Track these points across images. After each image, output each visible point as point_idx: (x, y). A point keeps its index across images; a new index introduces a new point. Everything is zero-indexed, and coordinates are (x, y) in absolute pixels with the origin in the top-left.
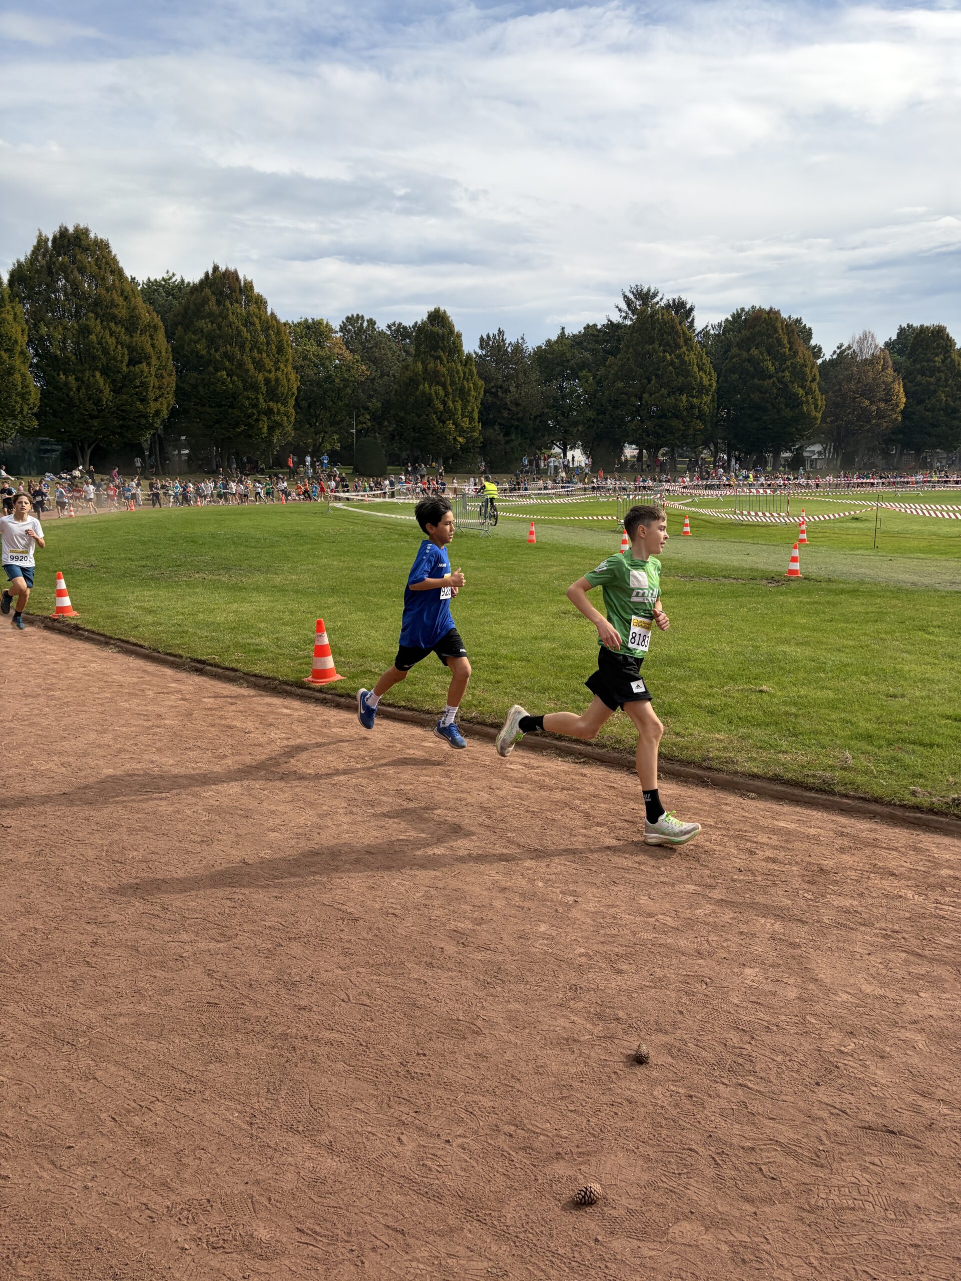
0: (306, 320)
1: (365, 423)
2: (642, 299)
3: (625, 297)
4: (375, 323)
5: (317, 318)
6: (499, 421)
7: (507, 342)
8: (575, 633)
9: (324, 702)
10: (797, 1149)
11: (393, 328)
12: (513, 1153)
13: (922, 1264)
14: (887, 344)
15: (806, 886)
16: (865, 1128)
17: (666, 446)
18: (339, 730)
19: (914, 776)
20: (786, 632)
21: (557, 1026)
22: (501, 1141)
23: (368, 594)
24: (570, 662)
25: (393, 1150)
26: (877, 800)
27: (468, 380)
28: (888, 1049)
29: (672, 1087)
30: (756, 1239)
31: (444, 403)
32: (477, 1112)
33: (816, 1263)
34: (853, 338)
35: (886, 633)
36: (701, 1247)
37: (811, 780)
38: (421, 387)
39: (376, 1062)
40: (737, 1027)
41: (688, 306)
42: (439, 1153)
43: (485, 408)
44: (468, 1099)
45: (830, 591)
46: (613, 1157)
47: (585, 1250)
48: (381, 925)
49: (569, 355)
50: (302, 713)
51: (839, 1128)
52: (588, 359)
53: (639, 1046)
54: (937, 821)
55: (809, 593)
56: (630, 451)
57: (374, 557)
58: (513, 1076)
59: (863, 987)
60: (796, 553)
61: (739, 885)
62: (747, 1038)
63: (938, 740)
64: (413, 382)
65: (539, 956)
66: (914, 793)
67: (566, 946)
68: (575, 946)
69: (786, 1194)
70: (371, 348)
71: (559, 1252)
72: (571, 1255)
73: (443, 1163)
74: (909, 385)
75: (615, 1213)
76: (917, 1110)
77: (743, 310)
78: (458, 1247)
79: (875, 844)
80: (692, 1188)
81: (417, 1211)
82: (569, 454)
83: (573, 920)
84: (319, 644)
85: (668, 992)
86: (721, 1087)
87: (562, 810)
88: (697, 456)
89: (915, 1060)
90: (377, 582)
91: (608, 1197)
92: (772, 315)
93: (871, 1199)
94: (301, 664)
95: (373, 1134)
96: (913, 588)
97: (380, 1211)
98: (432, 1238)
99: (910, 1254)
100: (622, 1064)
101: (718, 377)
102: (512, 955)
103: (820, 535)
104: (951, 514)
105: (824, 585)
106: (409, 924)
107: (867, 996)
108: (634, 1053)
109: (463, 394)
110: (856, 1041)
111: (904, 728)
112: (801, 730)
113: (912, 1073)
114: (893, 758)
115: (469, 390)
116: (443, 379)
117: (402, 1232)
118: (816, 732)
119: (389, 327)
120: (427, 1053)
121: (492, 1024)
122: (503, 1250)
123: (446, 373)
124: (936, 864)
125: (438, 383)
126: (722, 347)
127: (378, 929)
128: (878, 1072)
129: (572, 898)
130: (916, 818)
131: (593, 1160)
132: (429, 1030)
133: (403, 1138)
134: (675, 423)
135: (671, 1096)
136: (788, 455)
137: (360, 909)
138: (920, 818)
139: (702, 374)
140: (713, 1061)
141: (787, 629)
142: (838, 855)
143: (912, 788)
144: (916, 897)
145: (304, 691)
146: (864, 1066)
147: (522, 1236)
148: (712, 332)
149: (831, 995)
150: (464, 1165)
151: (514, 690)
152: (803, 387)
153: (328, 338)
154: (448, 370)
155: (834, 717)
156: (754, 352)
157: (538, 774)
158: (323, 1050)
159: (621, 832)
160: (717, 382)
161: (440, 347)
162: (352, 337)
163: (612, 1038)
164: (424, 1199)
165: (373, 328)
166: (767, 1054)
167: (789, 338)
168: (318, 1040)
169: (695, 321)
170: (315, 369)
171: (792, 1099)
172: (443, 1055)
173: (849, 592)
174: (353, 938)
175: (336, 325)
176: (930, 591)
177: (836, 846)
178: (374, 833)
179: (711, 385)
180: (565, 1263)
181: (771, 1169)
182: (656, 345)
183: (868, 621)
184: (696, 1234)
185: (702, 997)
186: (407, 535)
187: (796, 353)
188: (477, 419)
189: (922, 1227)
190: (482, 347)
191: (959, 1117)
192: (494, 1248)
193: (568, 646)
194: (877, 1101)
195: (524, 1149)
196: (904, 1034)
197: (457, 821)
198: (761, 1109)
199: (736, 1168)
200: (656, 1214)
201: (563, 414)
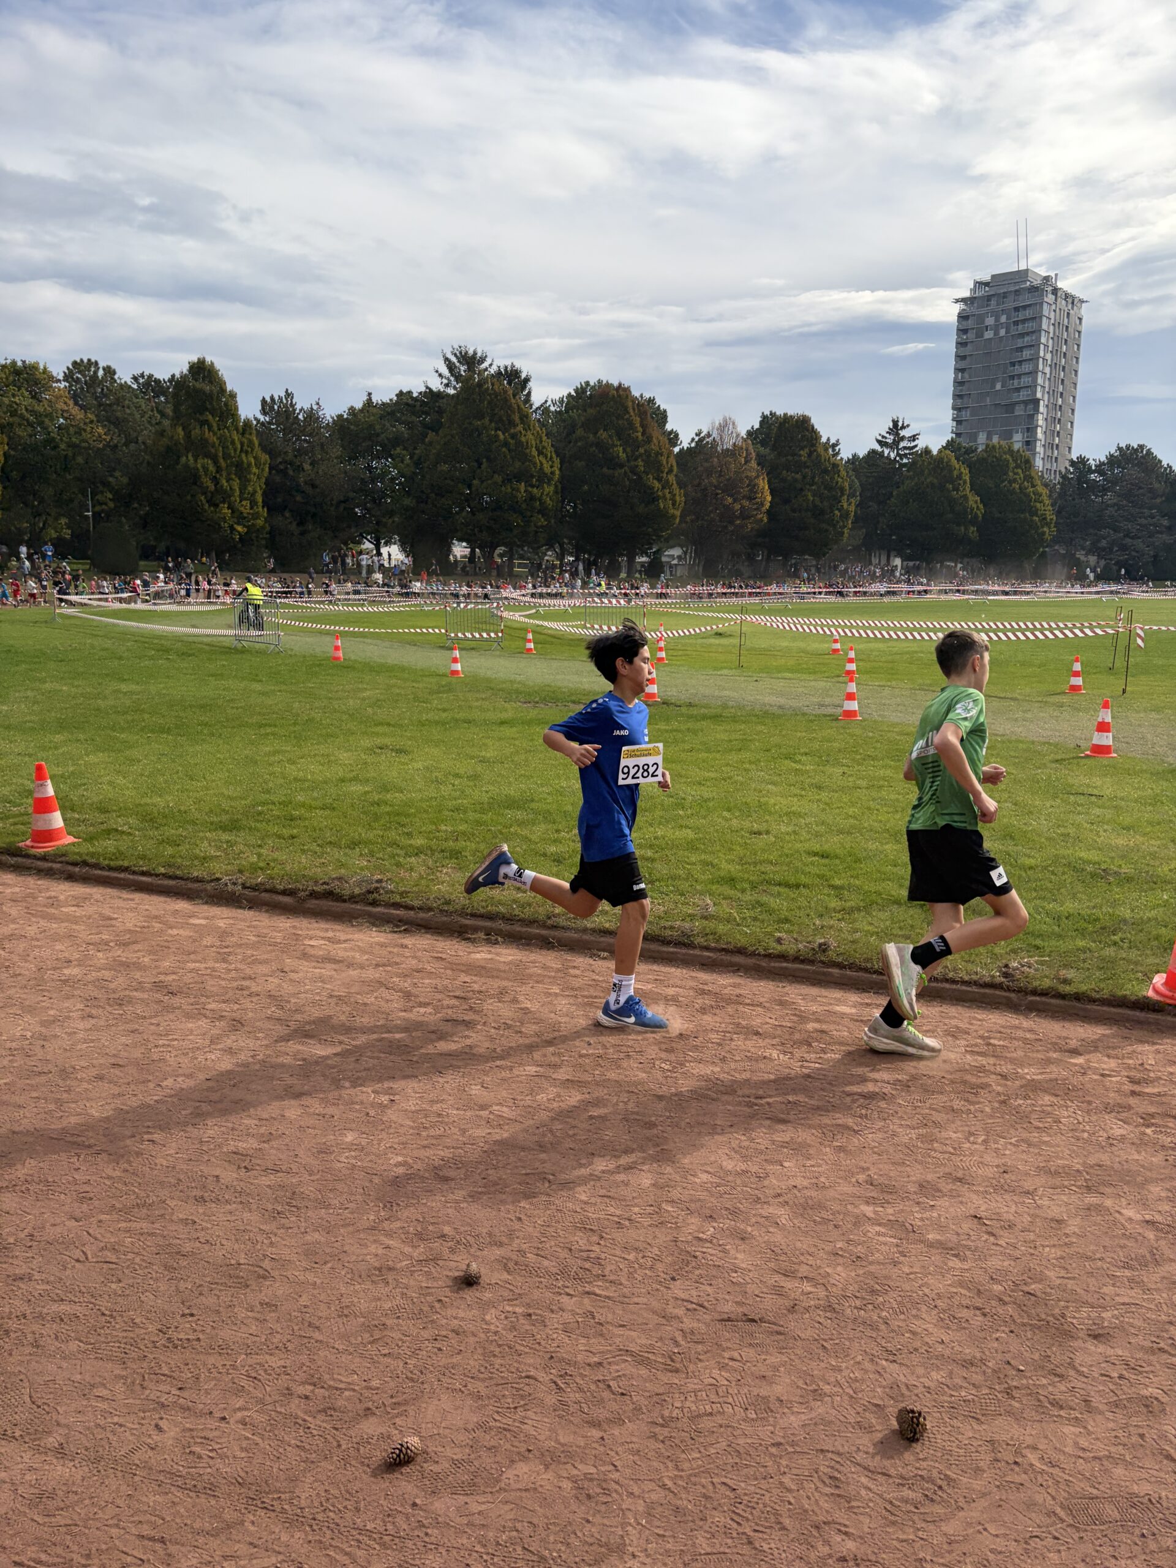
0: (14, 363)
1: (106, 504)
2: (467, 363)
3: (447, 359)
4: (114, 373)
5: (30, 360)
6: (290, 506)
7: (298, 407)
8: (395, 774)
9: (49, 874)
10: (650, 1356)
11: (141, 381)
12: (310, 1419)
13: (784, 1463)
14: (749, 433)
15: (663, 1055)
16: (724, 1320)
17: (504, 545)
18: (73, 909)
19: (779, 921)
21: (369, 1254)
22: (295, 1406)
23: (113, 729)
24: (388, 809)
25: (149, 1441)
26: (740, 951)
27: (247, 452)
28: (749, 1229)
29: (508, 1308)
30: (603, 1469)
31: (215, 481)
32: (263, 1376)
33: (670, 1484)
34: (713, 423)
35: (750, 763)
36: (540, 1489)
37: (668, 933)
38: (183, 459)
39: (125, 1334)
40: (584, 1227)
41: (523, 376)
42: (211, 1435)
43: (271, 491)
44: (250, 1361)
45: (690, 717)
46: (435, 1402)
47: (400, 1520)
49: (377, 427)
50: (17, 889)
51: (695, 1325)
52: (402, 433)
53: (468, 1265)
54: (805, 970)
55: (667, 720)
56: (460, 551)
57: (121, 680)
58: (310, 1325)
59: (724, 1164)
61: (587, 1061)
62: (595, 1238)
63: (804, 879)
64: (171, 453)
65: (345, 1172)
66: (779, 941)
67: (378, 1156)
68: (390, 1155)
69: (638, 1409)
70: (110, 405)
71: (369, 1528)
72: (382, 1529)
73: (217, 1447)
74: (773, 481)
75: (436, 1468)
76: (778, 1291)
77: (587, 383)
78: (237, 1545)
79: (738, 1000)
80: (530, 1422)
81: (182, 1510)
82: (384, 551)
83: (388, 1124)
84: (40, 796)
85: (504, 1197)
86: (565, 1299)
87: (376, 991)
88: (540, 558)
89: (778, 1237)
90: (125, 713)
91: (429, 1450)
92: (621, 392)
93: (730, 1400)
94: (15, 824)
95: (121, 1426)
96: (780, 712)
97: (132, 1519)
98: (201, 1540)
99: (772, 1455)
100: (447, 1289)
101: (561, 463)
102: (310, 1175)
103: (680, 653)
104: (819, 629)
106: (172, 1151)
107: (728, 1173)
108: (462, 1274)
109: (241, 470)
110: (715, 1224)
111: (769, 868)
112: (658, 875)
113: (774, 1251)
114: (758, 902)
115: (249, 465)
116: (213, 451)
117: (162, 1541)
118: (674, 878)
119: (135, 378)
120: (195, 1312)
121: (284, 1264)
122: (296, 1540)
123: (217, 442)
124: (803, 1018)
125: (207, 456)
126: (565, 428)
127: (130, 1162)
128: (738, 1256)
129: (387, 1097)
130: (782, 968)
131: (411, 1410)
132: (198, 1282)
133: (163, 1424)
134: (513, 517)
135: (506, 1318)
136: (644, 559)
137: (106, 1141)
138: (786, 968)
139: (541, 458)
140: (555, 1270)
142: (699, 1016)
143: (778, 934)
144: (781, 1056)
145: (20, 860)
146: (725, 1251)
147: (320, 1517)
148: (552, 409)
149: (689, 1177)
150: (244, 1444)
151: (314, 847)
152: (659, 480)
153: (48, 388)
154: (219, 439)
155: (693, 859)
156: (603, 435)
157: (345, 949)
158: (50, 1329)
159: (450, 1011)
160: (560, 469)
161: (207, 409)
162: (82, 389)
163: (435, 1259)
164: (191, 1494)
165: (113, 378)
166: (618, 1253)
167: (641, 421)
168: (41, 1316)
169: (532, 394)
170: (29, 429)
171: (645, 1300)
172: (218, 1312)
173: (711, 718)
174: (94, 1178)
175: (58, 370)
176: (797, 713)
177: (697, 1006)
178: (123, 1040)
179: (553, 473)
180: (375, 1540)
181: (621, 1384)
182: (487, 421)
183: (731, 750)
184: (534, 1475)
185: (543, 1197)
186: (167, 651)
187: (649, 440)
188: (260, 503)
189: (783, 1422)
190: (264, 412)
191: (822, 1293)
192: (284, 1537)
193: (385, 788)
194: (737, 1289)
195: (324, 1411)
196: (766, 1210)
197: (237, 1015)
198: (610, 1317)
199: (581, 1390)
200: (487, 1460)
201: (374, 501)
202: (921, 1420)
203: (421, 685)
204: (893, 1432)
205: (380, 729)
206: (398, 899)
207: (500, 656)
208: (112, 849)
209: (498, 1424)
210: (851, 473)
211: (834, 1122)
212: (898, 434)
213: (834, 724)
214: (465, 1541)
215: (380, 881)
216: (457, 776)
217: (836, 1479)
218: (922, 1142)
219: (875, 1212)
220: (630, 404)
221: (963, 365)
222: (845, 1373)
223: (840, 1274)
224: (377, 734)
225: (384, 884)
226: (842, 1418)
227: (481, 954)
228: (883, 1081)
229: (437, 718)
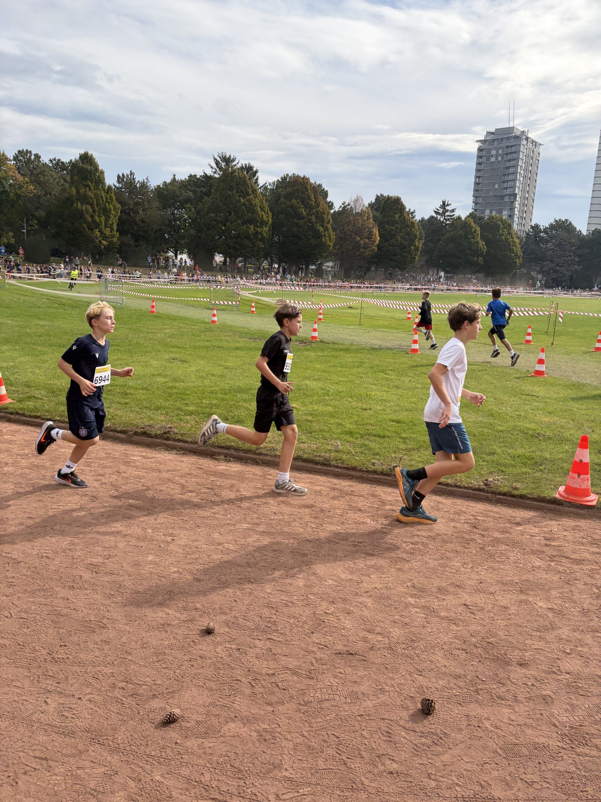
1: (33, 226)
2: (226, 162)
3: (215, 159)
4: (40, 157)
6: (131, 231)
7: (137, 180)
8: (180, 373)
10: (299, 670)
11: (54, 162)
12: (124, 699)
13: (364, 725)
14: (370, 205)
15: (313, 520)
16: (337, 654)
17: (242, 256)
18: (10, 437)
19: (374, 454)
20: (308, 373)
21: (157, 617)
22: (117, 693)
23: (34, 344)
24: (176, 391)
25: (41, 709)
26: (354, 469)
27: (109, 203)
28: (352, 608)
29: (228, 646)
30: (273, 726)
31: (92, 217)
32: (101, 677)
33: (306, 734)
34: (351, 198)
35: (363, 374)
36: (241, 736)
37: (318, 458)
38: (75, 205)
39: (30, 655)
40: (269, 606)
41: (255, 169)
42: (73, 706)
43: (121, 222)
44: (95, 670)
45: (334, 349)
46: (189, 692)
47: (168, 751)
48: (37, 565)
49: (178, 192)
51: (323, 656)
52: (190, 196)
53: (209, 624)
54: (386, 479)
55: (322, 350)
56: (219, 258)
57: (39, 319)
58: (126, 652)
59: (341, 575)
60: (316, 326)
61: (274, 522)
62: (274, 612)
63: (387, 433)
64: (69, 201)
65: (147, 575)
66: (373, 464)
67: (165, 568)
68: (171, 567)
69: (292, 697)
70: (37, 174)
71: (152, 754)
72: (159, 755)
73: (75, 712)
74: (381, 230)
75: (188, 725)
76: (365, 640)
77: (287, 175)
78: (85, 762)
79: (352, 493)
80: (237, 702)
82: (179, 257)
83: (170, 552)
85: (229, 589)
86: (257, 642)
87: (166, 484)
88: (260, 264)
89: (366, 613)
90: (40, 336)
91: (185, 716)
92: (304, 180)
93: (338, 693)
95: (27, 701)
96: (379, 348)
97: (31, 748)
98: (66, 759)
99: (358, 720)
100: (197, 636)
101: (273, 216)
102: (129, 576)
103: (330, 316)
104: (401, 306)
105: (331, 346)
106: (57, 563)
107: (342, 580)
108: (205, 628)
109: (106, 212)
110: (335, 606)
111: (370, 427)
112: (314, 429)
113: (364, 620)
114: (364, 444)
115: (110, 209)
116: (91, 201)
117: (46, 759)
118: (322, 431)
119: (51, 161)
120: (67, 644)
121: (114, 621)
122: (115, 760)
123: (93, 197)
124: (383, 503)
125: (88, 203)
126: (275, 197)
127: (35, 567)
128: (346, 622)
129: (170, 538)
130: (374, 478)
131: (176, 695)
132: (69, 629)
133: (48, 700)
134: (247, 242)
135: (227, 650)
136: (314, 267)
137: (22, 555)
138: (376, 478)
139: (262, 213)
140: (252, 627)
141: (309, 371)
142: (331, 501)
143: (373, 461)
144: (372, 522)
146: (339, 619)
147: (128, 748)
148: (269, 187)
149: (323, 582)
150: (90, 711)
151: (137, 409)
152: (323, 226)
153: (5, 164)
154: (94, 195)
155: (332, 422)
156: (294, 202)
157: (151, 462)
159: (204, 495)
160: (272, 219)
161: (88, 179)
162: (23, 165)
163: (192, 620)
164: (62, 736)
165: (39, 160)
166: (285, 619)
167: (314, 196)
169: (259, 179)
171: (298, 643)
172: (79, 645)
173: (344, 350)
174: (16, 575)
175: (10, 155)
176: (388, 349)
177: (331, 496)
179: (268, 220)
180: (155, 760)
181: (284, 684)
182: (235, 192)
183: (354, 367)
184: (238, 729)
185: (248, 590)
186: (64, 305)
187: (318, 205)
188: (115, 230)
189: (364, 705)
190: (119, 182)
191: (387, 641)
192: (109, 759)
193: (175, 380)
194: (344, 638)
195: (132, 695)
196: (361, 599)
197: (94, 494)
198: (280, 651)
199: (263, 687)
200: (214, 721)
201: (174, 231)
202: (433, 704)
203: (196, 327)
204: (419, 709)
205: (173, 349)
206: (180, 437)
207: (237, 314)
208: (31, 407)
209: (220, 703)
210: (420, 227)
211: (397, 556)
212: (445, 208)
213: (406, 355)
214: (201, 762)
215: (171, 428)
216: (213, 375)
217: (390, 733)
218: (441, 567)
219: (415, 602)
220: (309, 186)
221: (479, 174)
222: (397, 681)
223: (397, 632)
224: (172, 352)
225: (173, 430)
226: (393, 703)
227: (222, 467)
228: (422, 536)
229: (203, 345)
